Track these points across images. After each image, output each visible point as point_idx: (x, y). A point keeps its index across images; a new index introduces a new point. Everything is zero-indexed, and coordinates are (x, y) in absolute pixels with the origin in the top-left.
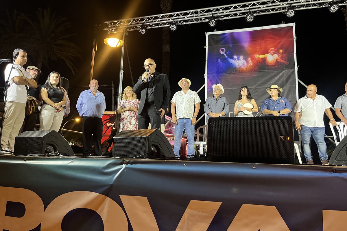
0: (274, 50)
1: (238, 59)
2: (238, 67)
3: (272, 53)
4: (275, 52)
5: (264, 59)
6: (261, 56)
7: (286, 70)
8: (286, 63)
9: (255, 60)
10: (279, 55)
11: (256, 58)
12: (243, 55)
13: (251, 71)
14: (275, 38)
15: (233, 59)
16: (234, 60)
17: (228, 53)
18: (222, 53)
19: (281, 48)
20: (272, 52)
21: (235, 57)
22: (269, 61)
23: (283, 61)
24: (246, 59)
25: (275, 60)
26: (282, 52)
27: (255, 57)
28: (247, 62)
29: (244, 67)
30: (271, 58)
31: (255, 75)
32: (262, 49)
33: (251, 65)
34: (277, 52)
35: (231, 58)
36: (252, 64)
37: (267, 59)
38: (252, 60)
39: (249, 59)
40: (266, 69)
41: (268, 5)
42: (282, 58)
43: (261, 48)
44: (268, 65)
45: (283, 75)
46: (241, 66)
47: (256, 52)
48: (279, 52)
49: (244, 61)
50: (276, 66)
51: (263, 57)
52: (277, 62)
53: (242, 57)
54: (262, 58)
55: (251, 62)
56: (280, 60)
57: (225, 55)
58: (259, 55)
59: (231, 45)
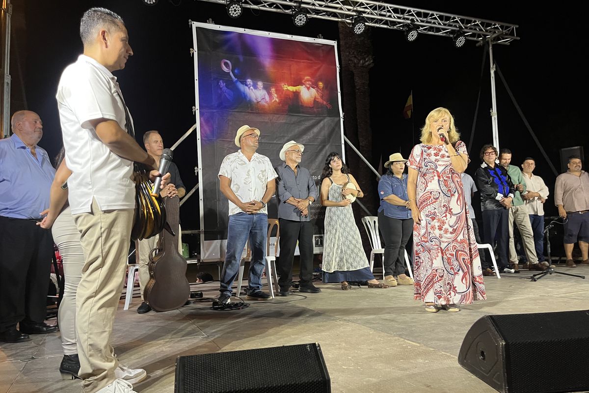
1: (255, 87)
2: (255, 101)
3: (308, 86)
4: (313, 84)
6: (292, 89)
7: (328, 119)
8: (329, 106)
10: (317, 91)
11: (283, 90)
12: (263, 81)
13: (277, 111)
15: (247, 85)
16: (247, 87)
17: (236, 71)
18: (225, 69)
19: (321, 80)
20: (308, 84)
21: (249, 81)
22: (304, 98)
23: (324, 103)
25: (313, 99)
26: (322, 86)
27: (282, 88)
28: (270, 94)
29: (265, 103)
30: (307, 94)
32: (292, 76)
33: (275, 101)
35: (242, 83)
36: (277, 100)
38: (277, 91)
39: (272, 89)
42: (322, 97)
44: (302, 106)
45: (324, 126)
46: (259, 100)
48: (317, 86)
49: (265, 92)
50: (315, 110)
51: (295, 91)
52: (315, 101)
53: (260, 84)
55: (276, 95)
56: (320, 100)
57: (231, 74)
59: (241, 58)
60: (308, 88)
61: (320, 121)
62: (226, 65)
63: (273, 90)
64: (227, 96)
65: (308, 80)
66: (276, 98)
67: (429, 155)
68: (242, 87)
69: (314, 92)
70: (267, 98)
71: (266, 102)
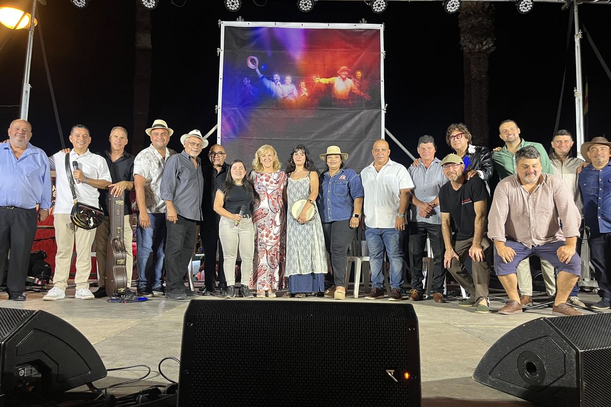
0: (347, 71)
1: (283, 81)
2: (282, 97)
3: (344, 76)
4: (349, 74)
5: (330, 87)
6: (324, 81)
7: (366, 111)
8: (367, 98)
9: (313, 86)
10: (354, 81)
11: (315, 83)
12: (292, 74)
14: (350, 48)
15: (273, 81)
16: (274, 83)
17: (263, 67)
18: (251, 65)
19: (359, 69)
20: (344, 74)
21: (277, 77)
22: (337, 90)
23: (362, 94)
24: (296, 83)
25: (348, 91)
26: (360, 75)
27: (313, 81)
28: (299, 88)
29: (292, 99)
30: (342, 85)
31: (312, 116)
32: (326, 67)
33: (305, 95)
34: (351, 75)
35: (269, 79)
36: (307, 94)
37: (335, 86)
38: (307, 85)
39: (301, 83)
40: (331, 106)
42: (360, 88)
43: (324, 65)
44: (335, 99)
45: (360, 119)
46: (286, 95)
47: (315, 72)
48: (355, 76)
49: (293, 87)
50: (350, 102)
51: (328, 83)
52: (351, 92)
53: (289, 79)
54: (326, 85)
55: (305, 89)
56: (357, 91)
57: (258, 70)
58: (321, 78)
60: (344, 79)
61: (359, 113)
62: (253, 61)
63: (303, 84)
64: (251, 93)
65: (344, 70)
66: (305, 92)
67: (261, 180)
68: (268, 83)
69: (350, 83)
70: (295, 92)
71: (294, 97)
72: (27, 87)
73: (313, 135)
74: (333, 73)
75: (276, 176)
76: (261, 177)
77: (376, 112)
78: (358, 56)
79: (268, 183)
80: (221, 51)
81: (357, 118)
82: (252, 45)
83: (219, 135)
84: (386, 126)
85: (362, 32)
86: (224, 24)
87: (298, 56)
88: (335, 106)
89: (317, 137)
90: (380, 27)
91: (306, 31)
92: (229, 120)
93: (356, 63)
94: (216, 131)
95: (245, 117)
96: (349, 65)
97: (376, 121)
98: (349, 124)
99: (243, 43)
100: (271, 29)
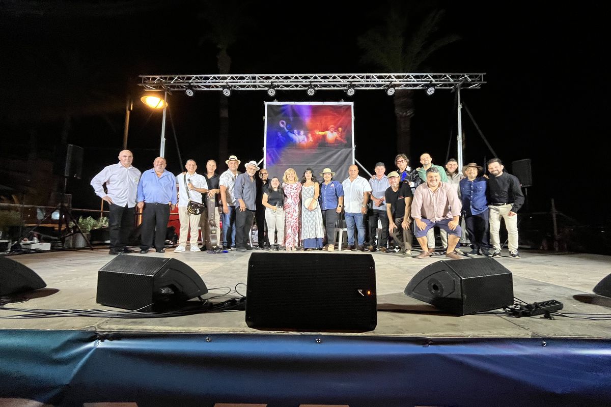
0: (334, 128)
1: (299, 133)
2: (298, 142)
4: (335, 129)
5: (324, 136)
6: (321, 133)
7: (344, 149)
8: (345, 142)
10: (338, 133)
11: (316, 135)
12: (304, 130)
13: (312, 147)
14: (335, 115)
15: (294, 133)
16: (294, 135)
17: (288, 126)
18: (282, 125)
19: (340, 126)
20: (332, 129)
21: (295, 131)
22: (329, 138)
23: (342, 140)
24: (306, 134)
25: (334, 139)
26: (341, 130)
27: (315, 133)
28: (308, 138)
30: (331, 136)
31: (315, 152)
34: (336, 130)
35: (291, 133)
36: (312, 141)
37: (327, 136)
38: (312, 135)
40: (326, 147)
41: (330, 80)
42: (341, 137)
43: (322, 125)
44: (327, 143)
45: (340, 155)
46: (301, 141)
47: (316, 128)
48: (338, 131)
49: (304, 137)
50: (336, 145)
51: (323, 134)
52: (336, 139)
53: (302, 132)
56: (339, 139)
57: (285, 128)
58: (319, 132)
59: (291, 119)
60: (332, 132)
61: (339, 151)
62: (283, 123)
63: (310, 135)
64: (282, 140)
65: (332, 128)
66: (311, 139)
67: (288, 188)
68: (291, 135)
69: (335, 134)
70: (306, 140)
71: (305, 142)
72: (163, 140)
73: (316, 162)
74: (326, 129)
75: (295, 185)
76: (288, 186)
77: (350, 149)
78: (340, 119)
79: (292, 189)
80: (266, 118)
81: (339, 153)
82: (283, 114)
83: (265, 163)
84: (355, 158)
85: (342, 107)
86: (267, 104)
87: (308, 121)
88: (328, 147)
89: (317, 163)
90: (352, 104)
91: (311, 107)
92: (270, 155)
93: (339, 123)
94: (263, 162)
95: (278, 154)
96: (335, 124)
97: (350, 155)
98: (335, 157)
99: (277, 113)
100: (292, 106)
